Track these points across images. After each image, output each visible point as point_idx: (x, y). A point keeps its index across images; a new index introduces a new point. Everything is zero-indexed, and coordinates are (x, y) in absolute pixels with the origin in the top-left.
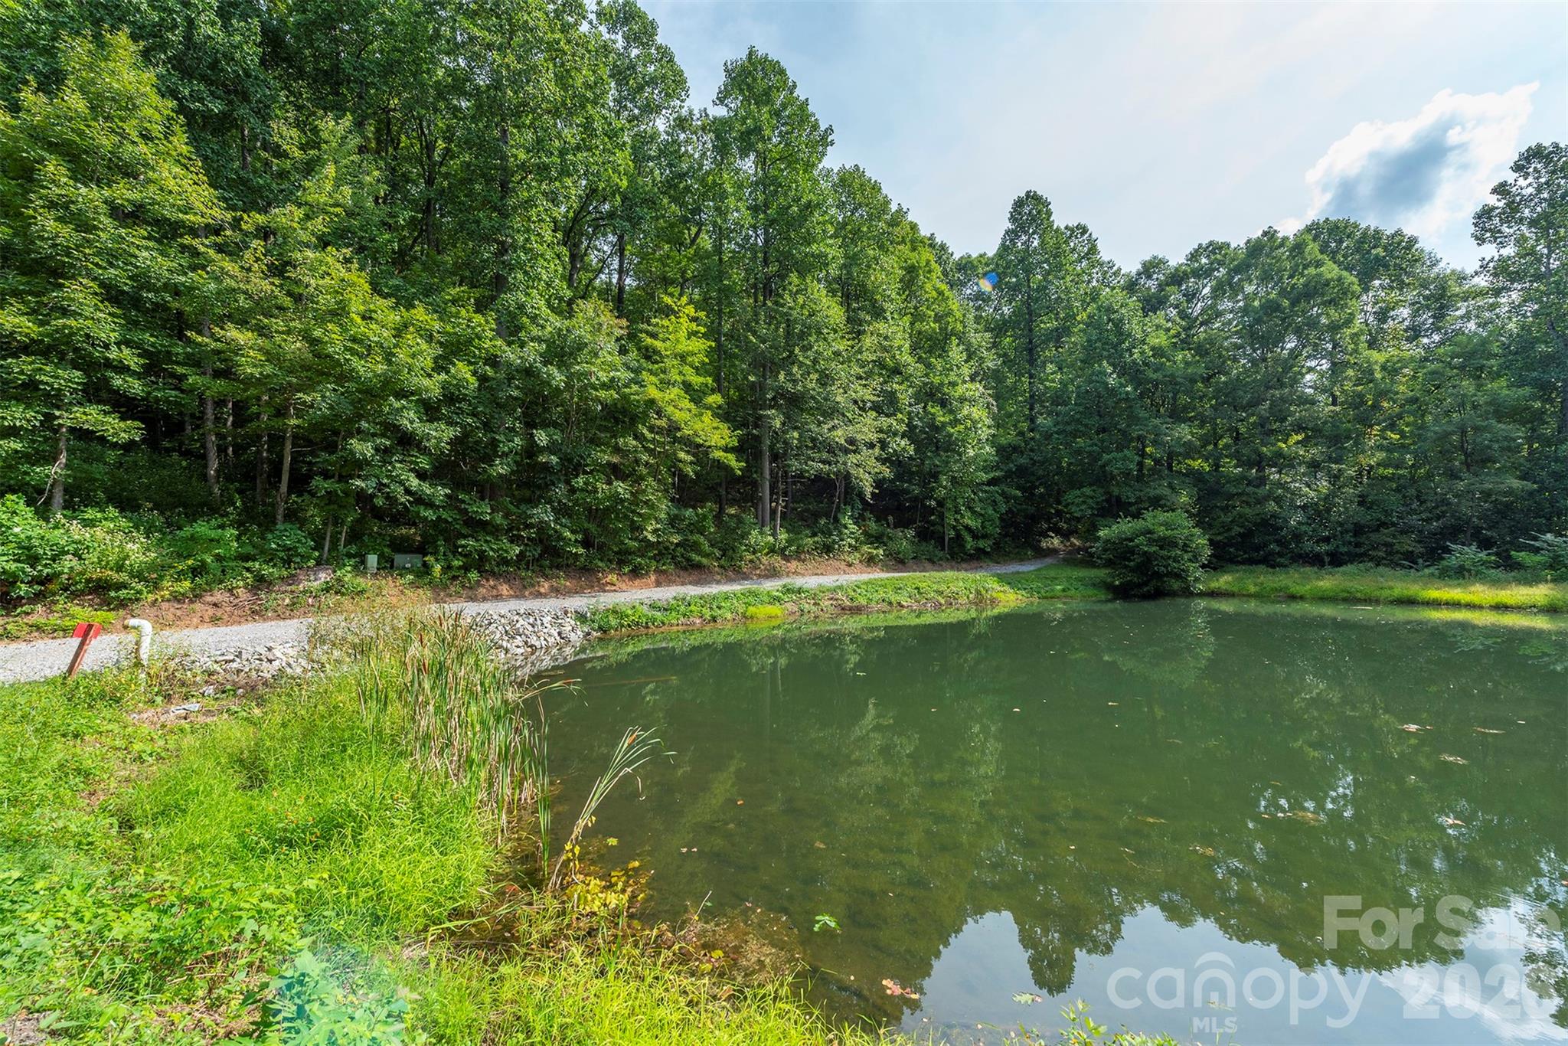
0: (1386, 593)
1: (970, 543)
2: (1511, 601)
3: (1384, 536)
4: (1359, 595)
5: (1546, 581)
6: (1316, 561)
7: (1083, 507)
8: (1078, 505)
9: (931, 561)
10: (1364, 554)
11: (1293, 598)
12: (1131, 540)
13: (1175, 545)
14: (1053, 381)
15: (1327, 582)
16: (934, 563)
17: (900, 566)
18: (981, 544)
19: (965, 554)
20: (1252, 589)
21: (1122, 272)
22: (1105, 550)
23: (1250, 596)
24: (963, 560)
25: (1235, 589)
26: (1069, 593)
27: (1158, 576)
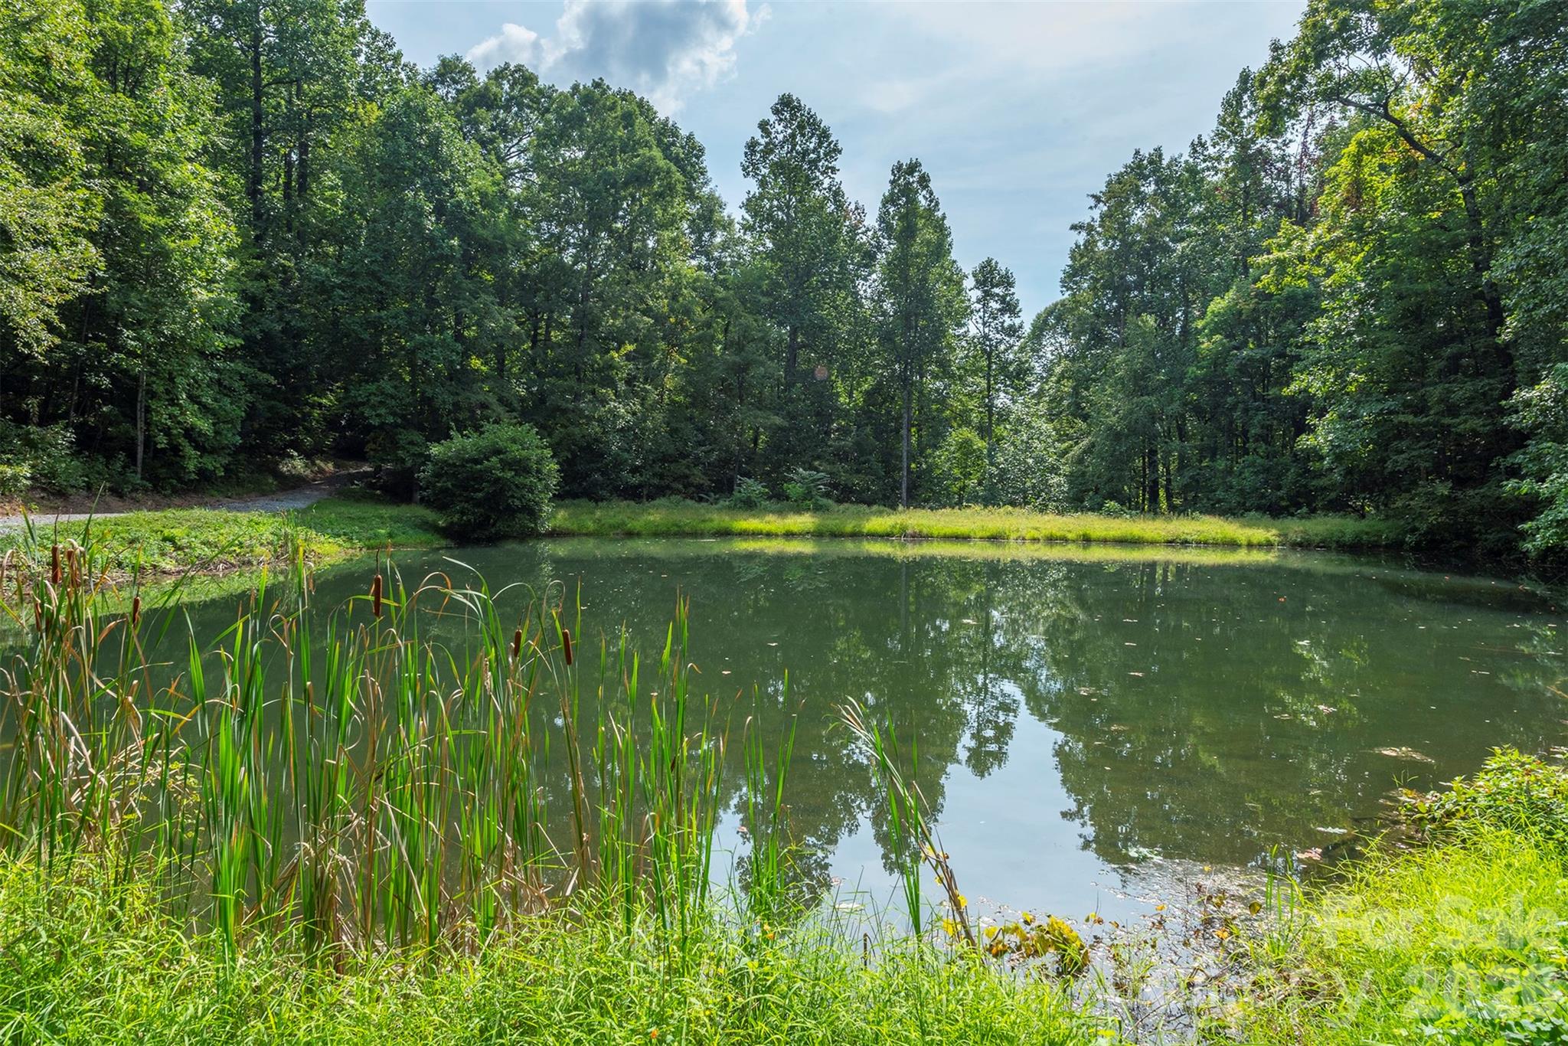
0: (708, 526)
1: (192, 460)
2: (795, 529)
3: (680, 468)
4: (687, 529)
5: (808, 510)
6: (634, 494)
7: (382, 411)
8: (373, 407)
9: (117, 492)
10: (668, 487)
11: (630, 535)
12: (476, 461)
13: (527, 471)
14: (332, 201)
15: (655, 515)
16: (120, 495)
17: (59, 502)
18: (210, 463)
19: (180, 480)
20: (591, 526)
21: (403, 61)
22: (438, 475)
23: (588, 535)
24: (175, 491)
25: (575, 527)
26: (398, 539)
27: (512, 511)
